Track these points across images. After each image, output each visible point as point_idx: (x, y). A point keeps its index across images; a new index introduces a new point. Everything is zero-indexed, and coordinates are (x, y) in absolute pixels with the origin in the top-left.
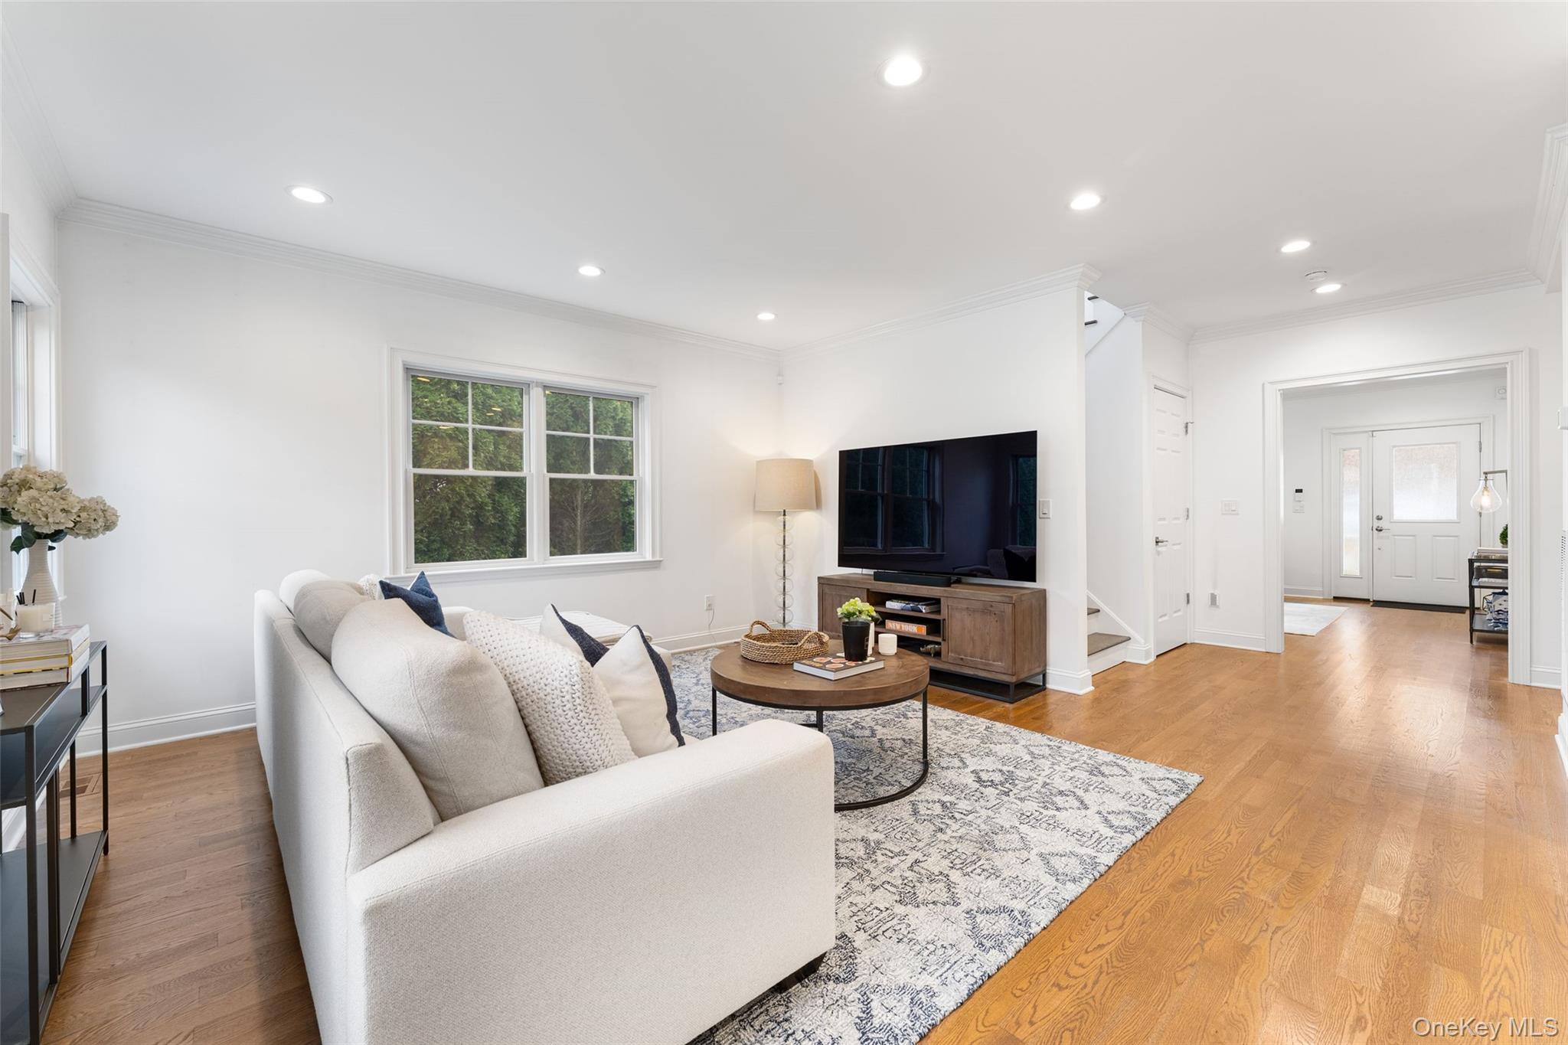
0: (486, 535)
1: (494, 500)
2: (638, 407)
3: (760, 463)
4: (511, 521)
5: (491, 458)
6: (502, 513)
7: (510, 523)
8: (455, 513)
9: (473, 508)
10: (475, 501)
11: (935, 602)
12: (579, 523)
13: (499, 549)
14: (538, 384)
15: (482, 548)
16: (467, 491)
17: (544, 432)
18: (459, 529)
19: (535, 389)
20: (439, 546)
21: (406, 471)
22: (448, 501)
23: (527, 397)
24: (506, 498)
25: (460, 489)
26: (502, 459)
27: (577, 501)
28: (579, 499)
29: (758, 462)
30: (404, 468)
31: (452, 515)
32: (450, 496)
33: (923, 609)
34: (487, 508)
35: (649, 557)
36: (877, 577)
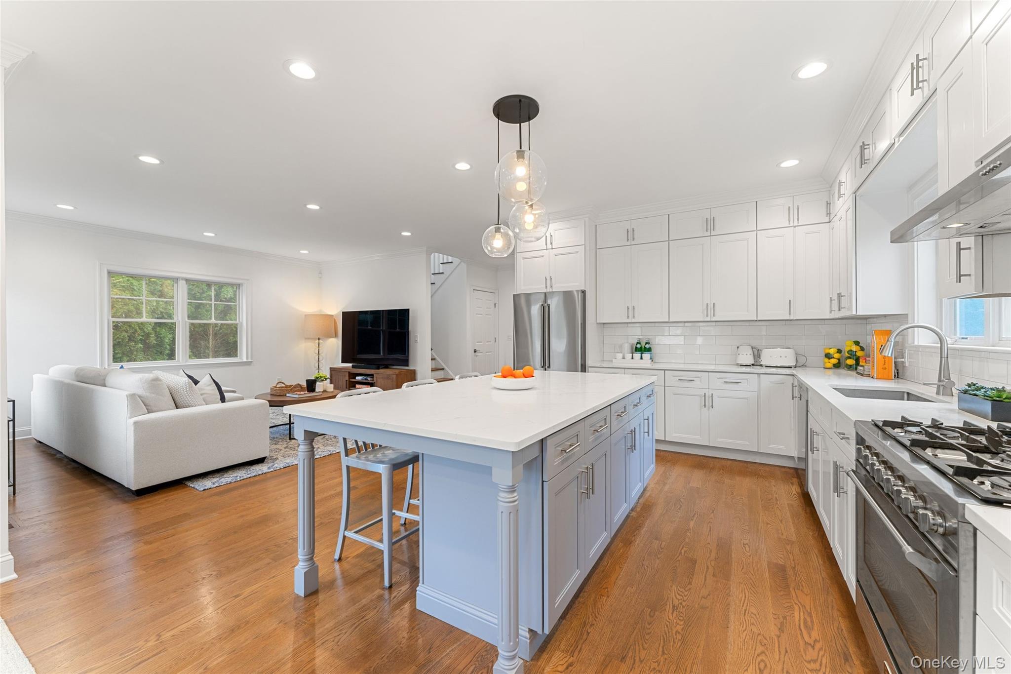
0: (151, 350)
1: (156, 331)
2: (239, 289)
3: (307, 316)
4: (167, 342)
5: (154, 309)
6: (161, 338)
7: (166, 343)
8: (131, 338)
9: (142, 336)
10: (144, 332)
11: (372, 376)
12: (211, 343)
13: (159, 357)
14: (183, 279)
15: (148, 357)
16: (139, 327)
17: (186, 301)
18: (133, 347)
19: (181, 281)
20: (121, 356)
21: (108, 320)
22: (127, 332)
23: (177, 285)
24: (164, 331)
25: (135, 326)
26: (161, 310)
27: (209, 331)
28: (211, 330)
29: (305, 315)
30: (107, 319)
31: (130, 339)
32: (128, 329)
33: (369, 379)
34: (151, 336)
35: (245, 360)
36: (353, 367)
